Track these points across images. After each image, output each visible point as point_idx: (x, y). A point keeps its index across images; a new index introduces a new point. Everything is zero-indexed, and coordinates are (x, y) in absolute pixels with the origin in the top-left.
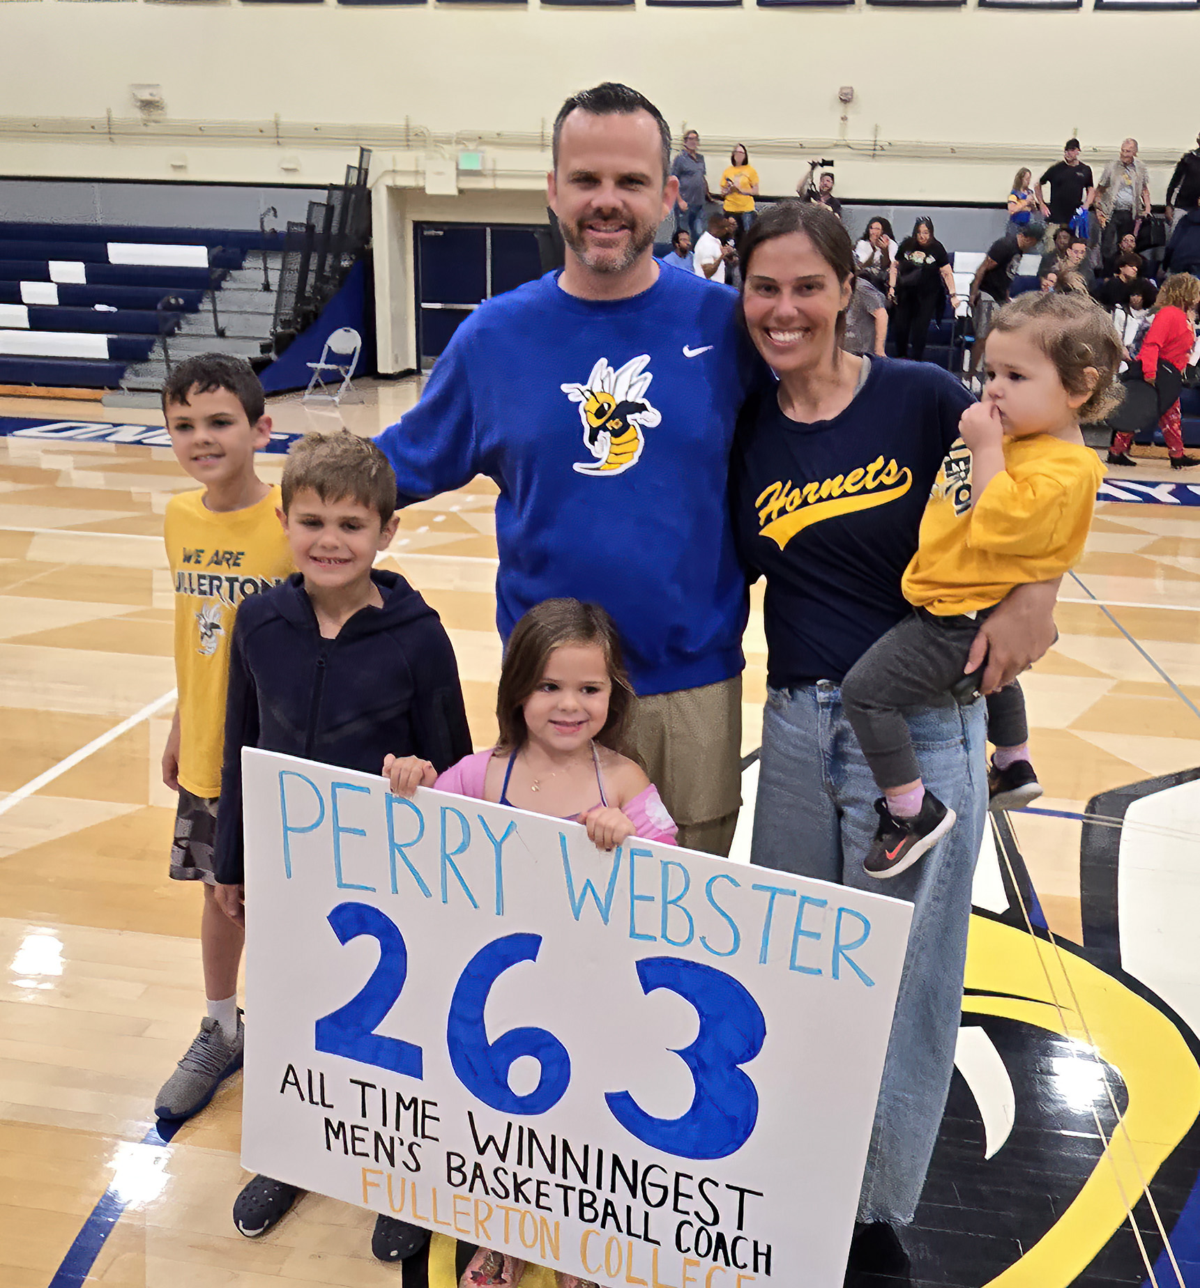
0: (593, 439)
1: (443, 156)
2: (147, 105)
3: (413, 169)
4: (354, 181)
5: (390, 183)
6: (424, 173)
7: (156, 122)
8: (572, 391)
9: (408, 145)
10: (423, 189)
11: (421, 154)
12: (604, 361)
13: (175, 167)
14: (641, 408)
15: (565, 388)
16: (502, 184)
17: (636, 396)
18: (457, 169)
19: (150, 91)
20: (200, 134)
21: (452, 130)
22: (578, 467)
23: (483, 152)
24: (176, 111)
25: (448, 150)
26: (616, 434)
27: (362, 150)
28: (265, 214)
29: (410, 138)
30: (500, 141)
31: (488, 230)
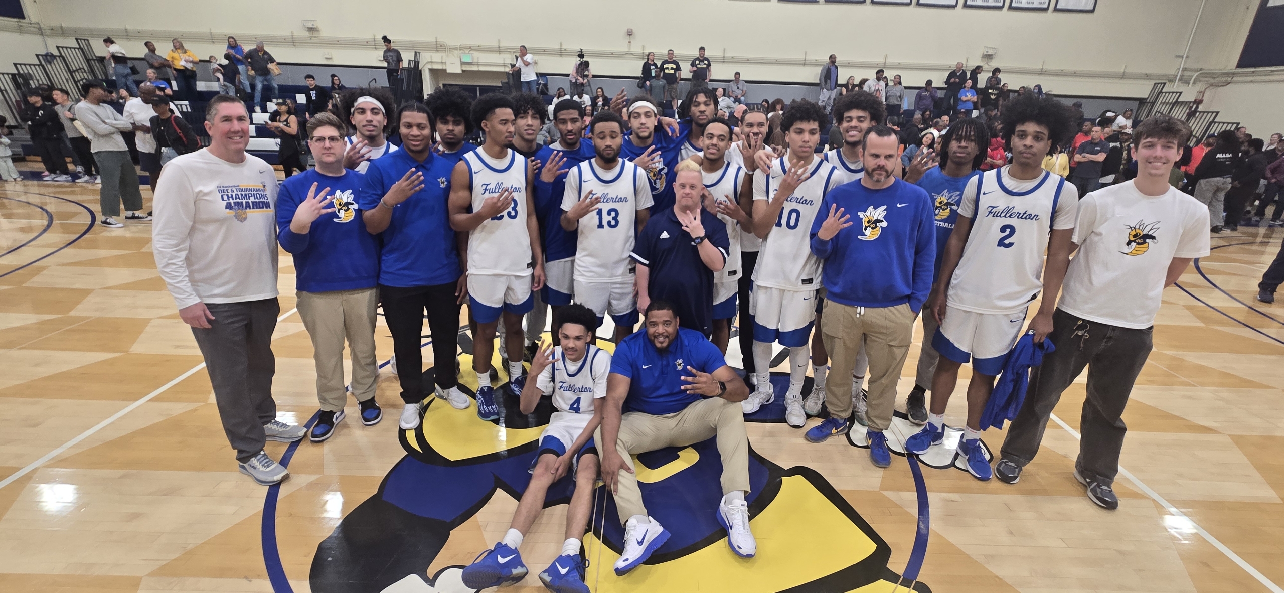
0: (865, 229)
1: (454, 55)
2: (311, 29)
3: (440, 61)
4: (412, 65)
5: (430, 67)
6: (445, 63)
7: (315, 37)
8: (861, 215)
9: (437, 51)
10: (446, 70)
11: (444, 54)
12: (872, 207)
13: (327, 58)
14: (882, 221)
15: (859, 213)
16: (482, 68)
17: (880, 218)
18: (461, 61)
19: (312, 23)
20: (337, 43)
21: (458, 44)
22: (860, 237)
23: (472, 54)
24: (326, 32)
25: (456, 52)
26: (873, 228)
27: (416, 53)
28: (370, 82)
29: (438, 47)
30: (480, 49)
31: (478, 88)
